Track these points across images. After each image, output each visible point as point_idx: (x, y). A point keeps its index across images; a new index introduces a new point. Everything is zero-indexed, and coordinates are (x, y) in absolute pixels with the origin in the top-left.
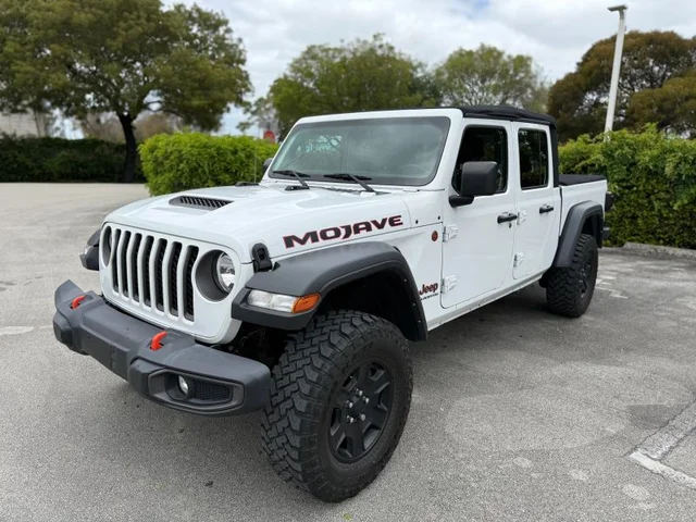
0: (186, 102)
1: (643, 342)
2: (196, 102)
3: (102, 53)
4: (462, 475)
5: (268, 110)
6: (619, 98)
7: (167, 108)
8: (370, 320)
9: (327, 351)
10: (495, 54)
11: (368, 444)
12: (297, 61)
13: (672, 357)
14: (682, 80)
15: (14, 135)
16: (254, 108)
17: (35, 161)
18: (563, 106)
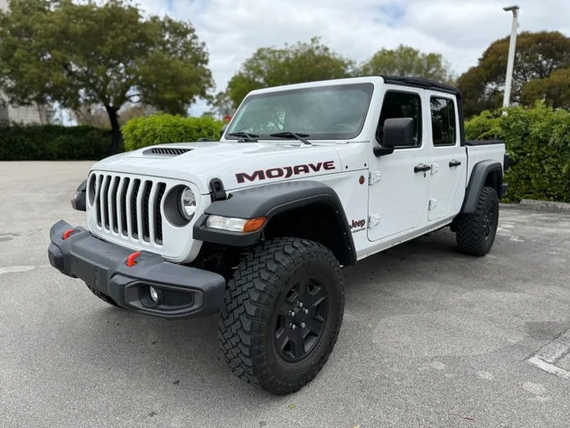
0: (160, 96)
1: (539, 274)
2: (168, 96)
3: (92, 56)
4: (387, 375)
5: (226, 102)
6: (513, 86)
7: (145, 100)
8: (308, 243)
9: (273, 267)
10: (412, 53)
11: (308, 347)
12: (250, 61)
13: (562, 286)
14: (566, 71)
15: (22, 123)
16: (215, 101)
17: (38, 144)
18: (468, 94)
